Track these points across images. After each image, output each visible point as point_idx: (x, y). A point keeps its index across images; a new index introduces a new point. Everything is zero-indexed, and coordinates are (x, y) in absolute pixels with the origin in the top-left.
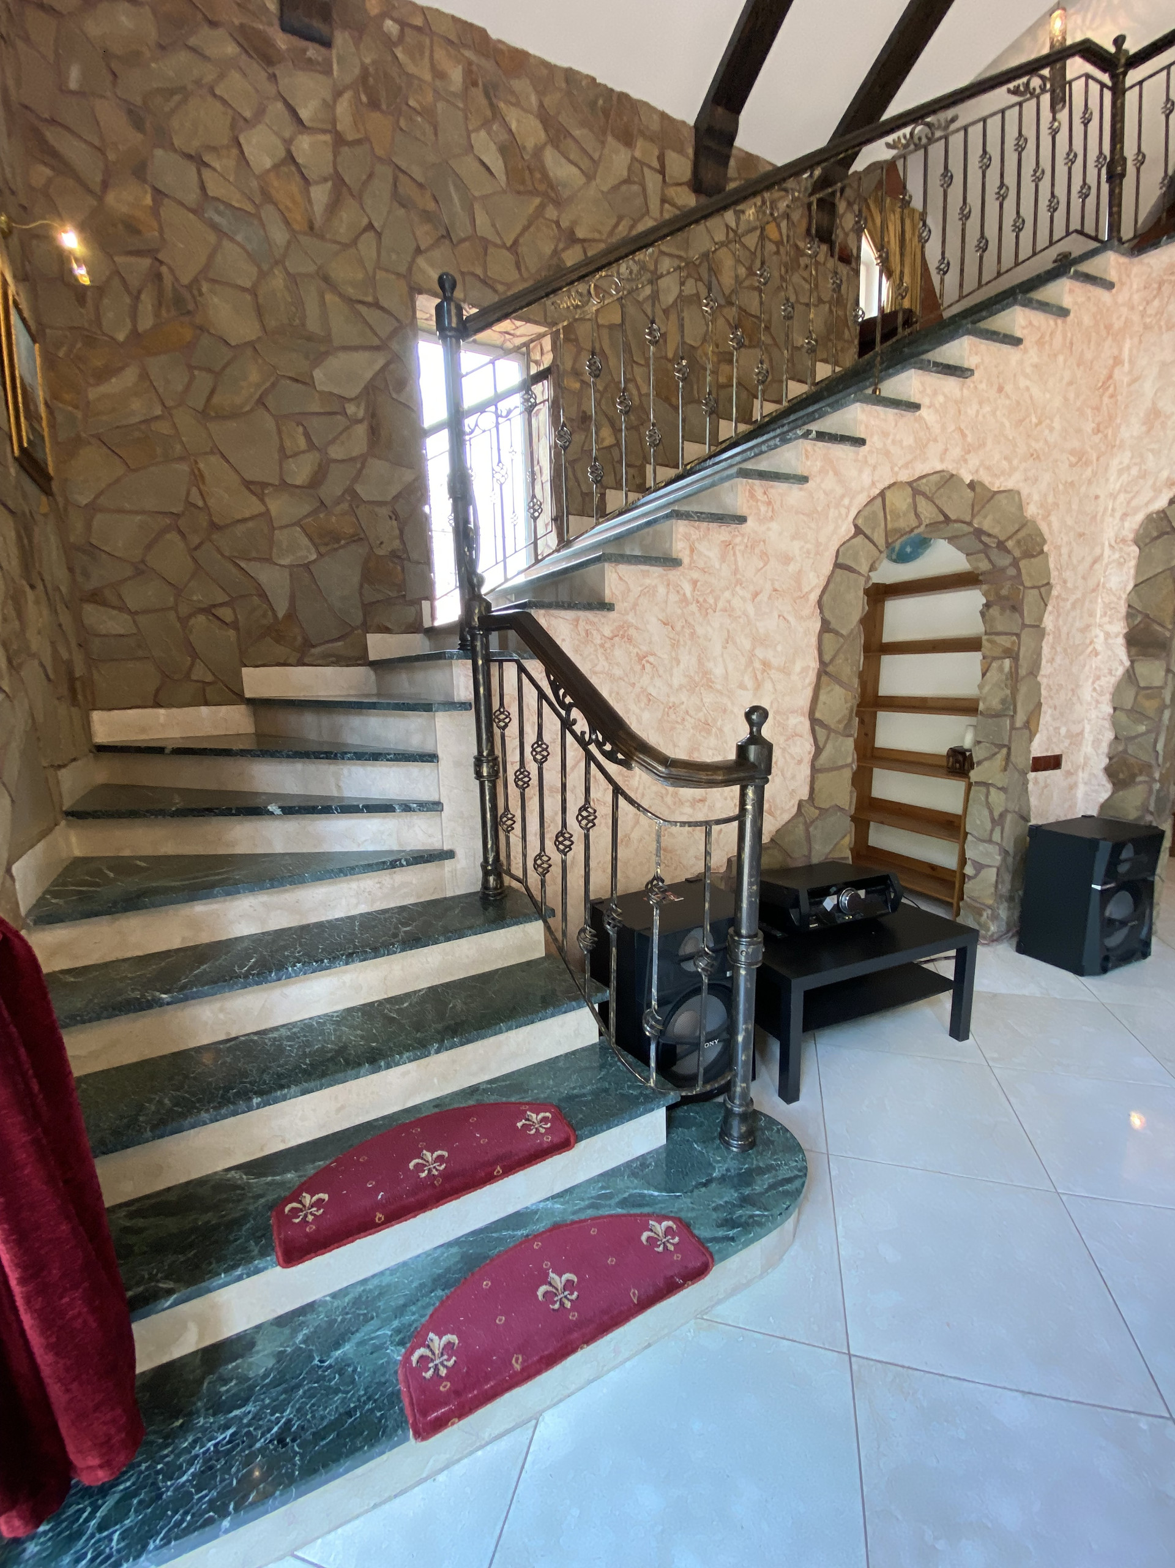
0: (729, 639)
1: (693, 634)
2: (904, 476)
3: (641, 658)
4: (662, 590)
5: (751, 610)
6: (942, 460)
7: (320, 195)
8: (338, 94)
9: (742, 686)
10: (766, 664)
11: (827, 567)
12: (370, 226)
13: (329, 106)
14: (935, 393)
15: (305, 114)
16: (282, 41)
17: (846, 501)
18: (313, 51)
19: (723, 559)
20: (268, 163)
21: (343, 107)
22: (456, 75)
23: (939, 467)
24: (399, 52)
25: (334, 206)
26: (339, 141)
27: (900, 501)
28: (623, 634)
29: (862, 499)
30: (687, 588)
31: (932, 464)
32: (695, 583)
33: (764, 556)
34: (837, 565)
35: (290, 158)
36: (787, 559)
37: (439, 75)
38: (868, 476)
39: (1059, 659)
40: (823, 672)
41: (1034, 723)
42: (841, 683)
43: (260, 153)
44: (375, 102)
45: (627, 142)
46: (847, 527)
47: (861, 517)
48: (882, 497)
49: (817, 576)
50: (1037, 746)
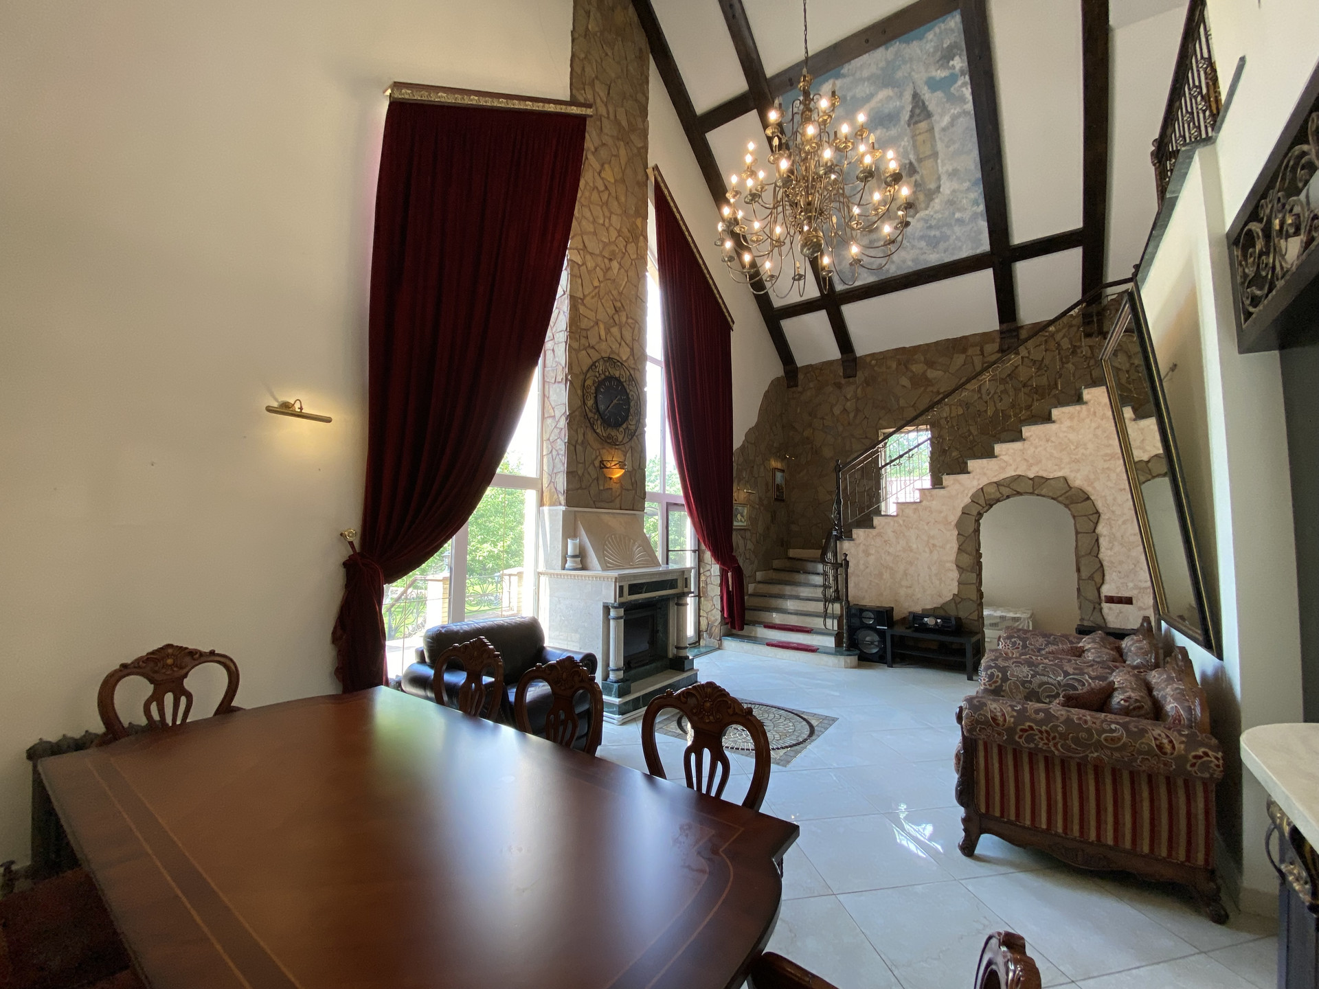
0: (918, 537)
1: (904, 535)
2: (995, 480)
3: (885, 541)
4: (892, 523)
5: (926, 528)
6: (1015, 471)
7: (852, 415)
8: (857, 388)
9: (924, 551)
10: (934, 545)
11: (959, 513)
12: (866, 417)
13: (855, 392)
14: (1008, 449)
15: (848, 397)
16: (843, 381)
17: (966, 492)
18: (851, 379)
19: (914, 513)
20: (839, 412)
21: (859, 391)
22: (894, 366)
23: (1013, 474)
24: (876, 368)
25: (855, 417)
26: (858, 399)
27: (992, 490)
28: (879, 535)
29: (974, 490)
30: (901, 522)
31: (1011, 473)
32: (904, 521)
33: (931, 512)
34: (962, 513)
35: (845, 409)
36: (941, 512)
37: (888, 367)
38: (975, 483)
39: (1117, 548)
40: (959, 549)
41: (1098, 578)
42: (966, 553)
43: (837, 411)
44: (868, 385)
45: (964, 351)
46: (967, 500)
47: (973, 496)
48: (982, 489)
49: (954, 517)
50: (1107, 590)
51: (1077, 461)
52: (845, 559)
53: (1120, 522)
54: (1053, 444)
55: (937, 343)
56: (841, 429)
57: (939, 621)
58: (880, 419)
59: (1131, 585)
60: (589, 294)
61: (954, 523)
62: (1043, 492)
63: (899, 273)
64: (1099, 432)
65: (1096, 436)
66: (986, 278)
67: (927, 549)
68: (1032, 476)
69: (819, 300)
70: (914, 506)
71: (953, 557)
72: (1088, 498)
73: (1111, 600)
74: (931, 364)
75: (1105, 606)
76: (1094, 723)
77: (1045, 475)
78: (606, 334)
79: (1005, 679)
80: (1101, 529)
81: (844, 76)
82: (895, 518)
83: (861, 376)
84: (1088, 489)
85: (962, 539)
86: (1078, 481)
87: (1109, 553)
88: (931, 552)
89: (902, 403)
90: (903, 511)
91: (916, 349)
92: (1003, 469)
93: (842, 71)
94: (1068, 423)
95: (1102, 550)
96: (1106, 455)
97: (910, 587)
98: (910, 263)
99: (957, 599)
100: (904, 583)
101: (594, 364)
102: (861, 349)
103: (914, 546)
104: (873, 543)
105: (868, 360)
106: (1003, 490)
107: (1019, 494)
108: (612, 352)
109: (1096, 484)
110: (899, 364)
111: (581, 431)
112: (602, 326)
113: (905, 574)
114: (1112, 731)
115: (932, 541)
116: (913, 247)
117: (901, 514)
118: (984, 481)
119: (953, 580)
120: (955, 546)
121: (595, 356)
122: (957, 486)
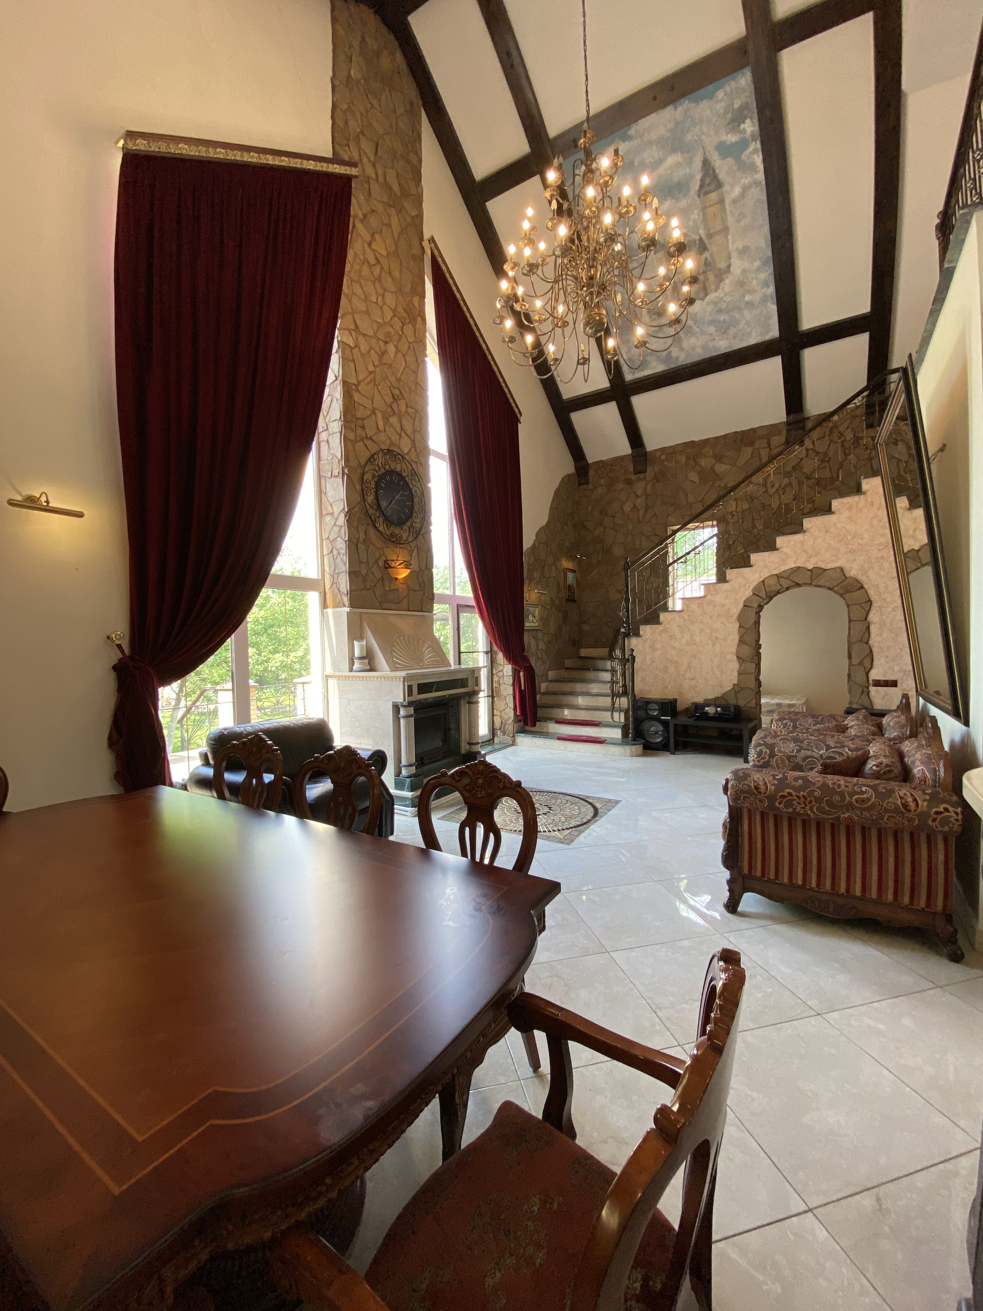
0: (702, 630)
1: (689, 629)
2: (776, 572)
3: (671, 636)
4: (677, 618)
5: (710, 621)
6: (795, 563)
7: (641, 512)
8: (647, 484)
9: (707, 644)
10: (717, 638)
11: (741, 606)
12: (655, 514)
13: (645, 488)
14: (789, 541)
15: (638, 493)
16: (634, 477)
17: (748, 585)
18: (641, 476)
19: (699, 607)
20: (629, 510)
21: (649, 486)
22: (683, 460)
23: (793, 566)
24: (665, 463)
25: (645, 513)
26: (647, 496)
27: (773, 582)
28: (665, 630)
29: (756, 583)
30: (686, 617)
31: (791, 565)
32: (689, 615)
33: (715, 606)
34: (745, 606)
35: (635, 506)
36: (723, 606)
37: (677, 462)
38: (757, 575)
39: (885, 635)
40: (740, 641)
41: (867, 665)
42: (747, 645)
43: (627, 508)
44: (658, 481)
45: (752, 444)
46: (748, 593)
47: (755, 589)
48: (763, 581)
49: (736, 610)
50: (875, 675)
51: (853, 552)
52: (632, 655)
53: (890, 609)
54: (832, 535)
55: (725, 436)
56: (630, 526)
57: (719, 709)
58: (669, 515)
59: (896, 668)
60: (364, 380)
61: (736, 616)
62: (820, 583)
63: (689, 361)
64: (875, 522)
65: (871, 525)
66: (774, 365)
67: (709, 642)
68: (810, 567)
69: (609, 390)
70: (699, 601)
71: (734, 649)
72: (862, 587)
73: (878, 683)
74: (718, 458)
75: (873, 690)
76: (846, 786)
77: (823, 566)
78: (385, 424)
79: (772, 755)
80: (873, 617)
81: (630, 138)
82: (681, 614)
83: (651, 471)
84: (863, 579)
85: (743, 630)
86: (853, 571)
87: (879, 639)
88: (714, 645)
89: (691, 498)
90: (687, 606)
91: (705, 442)
92: (784, 561)
93: (629, 133)
94: (846, 514)
95: (873, 636)
96: (880, 545)
97: (693, 679)
98: (699, 351)
99: (737, 689)
100: (688, 675)
101: (372, 456)
102: (652, 443)
103: (698, 640)
104: (659, 638)
105: (658, 454)
106: (782, 581)
107: (798, 585)
108: (392, 444)
109: (871, 574)
110: (688, 458)
111: (362, 529)
112: (379, 415)
113: (689, 666)
114: (864, 793)
115: (714, 634)
116: (703, 333)
117: (686, 609)
118: (765, 574)
119: (733, 670)
120: (737, 638)
121: (374, 448)
122: (740, 580)
